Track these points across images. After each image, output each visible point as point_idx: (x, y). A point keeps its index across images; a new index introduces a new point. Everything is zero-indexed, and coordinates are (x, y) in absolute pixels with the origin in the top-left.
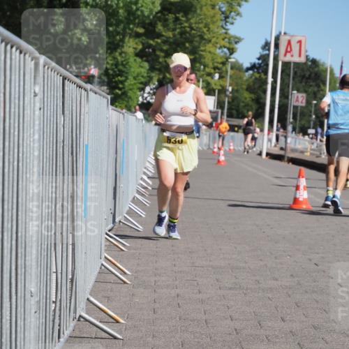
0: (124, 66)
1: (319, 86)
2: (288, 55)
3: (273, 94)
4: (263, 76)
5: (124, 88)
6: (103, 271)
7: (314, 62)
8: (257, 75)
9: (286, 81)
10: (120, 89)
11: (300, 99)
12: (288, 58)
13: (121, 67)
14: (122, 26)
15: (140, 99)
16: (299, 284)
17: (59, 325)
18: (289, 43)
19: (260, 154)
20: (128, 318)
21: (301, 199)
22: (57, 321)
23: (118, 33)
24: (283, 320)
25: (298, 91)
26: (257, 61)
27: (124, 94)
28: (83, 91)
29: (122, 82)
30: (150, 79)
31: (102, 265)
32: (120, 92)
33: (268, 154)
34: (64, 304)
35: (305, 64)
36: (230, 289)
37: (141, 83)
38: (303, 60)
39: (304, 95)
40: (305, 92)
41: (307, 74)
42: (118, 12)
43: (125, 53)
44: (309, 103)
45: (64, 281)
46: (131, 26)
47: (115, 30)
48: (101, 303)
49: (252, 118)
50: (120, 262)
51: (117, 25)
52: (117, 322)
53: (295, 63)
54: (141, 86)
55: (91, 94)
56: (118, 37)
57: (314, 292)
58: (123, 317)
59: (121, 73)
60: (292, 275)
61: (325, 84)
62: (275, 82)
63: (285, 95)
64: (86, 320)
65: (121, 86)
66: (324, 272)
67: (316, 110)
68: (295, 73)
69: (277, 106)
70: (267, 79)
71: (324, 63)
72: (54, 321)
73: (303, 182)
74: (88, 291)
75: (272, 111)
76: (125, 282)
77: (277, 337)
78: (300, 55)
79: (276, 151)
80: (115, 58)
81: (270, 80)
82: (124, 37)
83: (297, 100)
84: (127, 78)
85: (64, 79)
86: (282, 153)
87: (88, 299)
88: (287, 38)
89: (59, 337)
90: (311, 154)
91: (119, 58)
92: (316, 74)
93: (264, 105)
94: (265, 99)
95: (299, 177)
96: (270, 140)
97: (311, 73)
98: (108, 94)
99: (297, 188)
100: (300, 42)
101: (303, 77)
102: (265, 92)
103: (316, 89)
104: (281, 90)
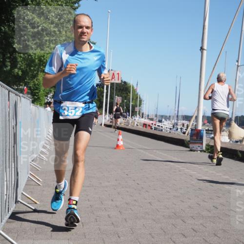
0: (38, 85)
1: (127, 94)
2: (113, 79)
3: (107, 98)
4: (102, 90)
5: (38, 95)
6: (29, 180)
7: (125, 83)
8: (99, 89)
9: (112, 92)
10: (37, 96)
11: (119, 100)
12: (113, 81)
13: (37, 86)
14: (37, 67)
15: (46, 100)
16: (119, 183)
17: (8, 205)
18: (113, 74)
19: (101, 125)
20: (41, 202)
21: (120, 145)
22: (7, 204)
23: (35, 70)
24: (112, 200)
25: (118, 96)
26: (99, 83)
27: (39, 98)
28: (18, 97)
29: (37, 93)
30: (51, 91)
31: (29, 177)
32: (36, 97)
33: (105, 125)
34: (10, 196)
35: (121, 83)
36: (88, 187)
37: (47, 93)
38: (120, 82)
39: (121, 98)
40: (121, 96)
41: (122, 88)
42: (35, 61)
43: (39, 79)
44: (123, 101)
45: (10, 185)
46: (41, 67)
47: (34, 69)
48: (28, 194)
49: (120, 106)
50: (37, 175)
51: (35, 67)
52: (36, 203)
53: (116, 83)
54: (46, 94)
55: (22, 98)
56: (35, 72)
57: (126, 187)
58: (38, 201)
59: (37, 89)
60: (116, 180)
61: (130, 93)
62: (107, 92)
63: (112, 98)
64: (21, 203)
65: (37, 94)
66: (131, 178)
67: (126, 105)
68: (116, 88)
69: (108, 103)
70: (104, 90)
71: (129, 83)
72: (6, 204)
73: (121, 137)
74: (22, 189)
75: (106, 105)
76: (39, 185)
77: (109, 208)
78: (118, 80)
79: (108, 123)
80: (34, 82)
81: (105, 91)
82: (38, 72)
83: (118, 100)
84: (40, 91)
85: (9, 92)
86: (111, 124)
87: (22, 193)
88: (113, 72)
89: (8, 211)
90: (124, 124)
91: (36, 81)
92: (126, 88)
93: (103, 102)
94: (103, 100)
95: (119, 135)
96: (105, 118)
97: (124, 88)
98: (30, 98)
99: (118, 140)
100: (118, 74)
101: (120, 89)
102: (103, 96)
103: (126, 95)
104: (110, 96)
